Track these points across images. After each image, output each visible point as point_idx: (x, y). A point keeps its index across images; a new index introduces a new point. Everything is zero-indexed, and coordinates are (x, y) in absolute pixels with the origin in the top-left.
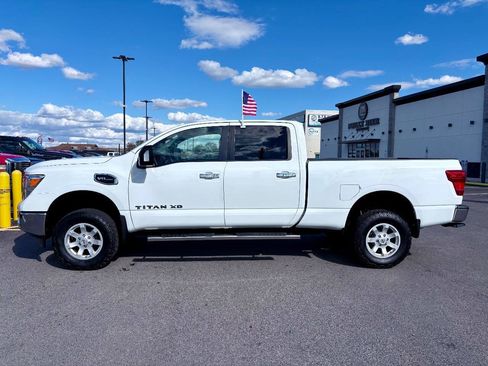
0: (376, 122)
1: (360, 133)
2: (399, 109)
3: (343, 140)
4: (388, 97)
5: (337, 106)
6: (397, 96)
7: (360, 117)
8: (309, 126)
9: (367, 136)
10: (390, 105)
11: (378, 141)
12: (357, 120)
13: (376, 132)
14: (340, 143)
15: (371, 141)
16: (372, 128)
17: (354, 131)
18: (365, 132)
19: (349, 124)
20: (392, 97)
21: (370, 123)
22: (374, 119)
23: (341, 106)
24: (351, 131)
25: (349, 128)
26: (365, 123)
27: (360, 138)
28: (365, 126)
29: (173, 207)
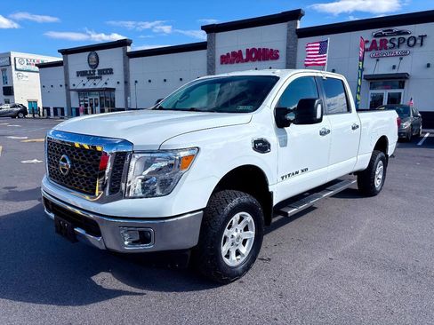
0: (110, 71)
1: (92, 81)
2: (133, 61)
3: (72, 87)
4: (120, 49)
5: (59, 51)
6: (129, 49)
7: (91, 66)
8: (16, 70)
9: (100, 84)
10: (124, 57)
11: (114, 89)
12: (87, 68)
13: (110, 82)
14: (68, 90)
15: (107, 89)
16: (105, 78)
17: (85, 79)
18: (97, 81)
19: (77, 72)
20: (125, 50)
21: (102, 72)
22: (107, 70)
23: (65, 52)
24: (81, 78)
25: (78, 76)
26: (96, 72)
27: (92, 87)
28: (97, 75)
29: (303, 171)
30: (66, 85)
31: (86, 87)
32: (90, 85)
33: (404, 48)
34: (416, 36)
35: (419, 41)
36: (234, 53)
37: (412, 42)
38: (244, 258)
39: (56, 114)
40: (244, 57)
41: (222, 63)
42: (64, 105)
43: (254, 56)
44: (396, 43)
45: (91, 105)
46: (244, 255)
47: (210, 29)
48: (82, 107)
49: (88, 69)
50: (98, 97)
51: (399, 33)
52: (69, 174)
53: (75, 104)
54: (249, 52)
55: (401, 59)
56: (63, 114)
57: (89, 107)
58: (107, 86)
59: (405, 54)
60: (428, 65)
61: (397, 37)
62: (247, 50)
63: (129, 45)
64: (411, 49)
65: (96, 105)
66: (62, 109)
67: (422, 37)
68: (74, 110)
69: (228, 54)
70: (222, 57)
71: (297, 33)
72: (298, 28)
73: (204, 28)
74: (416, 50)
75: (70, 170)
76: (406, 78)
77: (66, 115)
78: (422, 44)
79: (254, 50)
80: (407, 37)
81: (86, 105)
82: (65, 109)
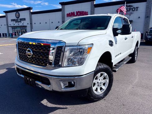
0: (24, 19)
1: (17, 23)
2: (33, 16)
3: (9, 25)
5: (4, 12)
6: (32, 11)
9: (21, 24)
10: (30, 14)
11: (26, 26)
13: (25, 23)
14: (8, 27)
15: (24, 26)
16: (22, 22)
17: (14, 22)
18: (19, 23)
19: (11, 20)
20: (30, 11)
21: (21, 20)
22: (23, 19)
23: (6, 12)
24: (13, 22)
25: (12, 21)
26: (19, 20)
27: (18, 25)
28: (19, 21)
29: (120, 54)
30: (7, 25)
31: (15, 25)
32: (16, 24)
33: (131, 11)
34: (135, 7)
35: (136, 9)
36: (71, 13)
37: (134, 9)
38: (104, 91)
39: (3, 36)
40: (76, 14)
41: (67, 16)
42: (7, 32)
43: (79, 14)
44: (128, 10)
45: (17, 32)
46: (104, 90)
47: (63, 4)
48: (14, 33)
49: (15, 18)
50: (20, 29)
51: (129, 6)
52: (32, 57)
53: (11, 32)
54: (77, 13)
55: (130, 15)
56: (6, 36)
57: (17, 33)
58: (23, 25)
59: (132, 13)
60: (139, 17)
61: (129, 8)
62: (77, 12)
63: (32, 9)
64: (133, 12)
65: (19, 32)
66: (6, 34)
67: (137, 8)
68: (11, 34)
69: (69, 13)
70: (67, 14)
71: (94, 6)
72: (95, 4)
73: (60, 3)
74: (135, 12)
75: (33, 55)
76: (132, 22)
77: (7, 36)
78: (137, 10)
79: (79, 12)
80: (132, 7)
81: (15, 32)
82: (7, 34)
